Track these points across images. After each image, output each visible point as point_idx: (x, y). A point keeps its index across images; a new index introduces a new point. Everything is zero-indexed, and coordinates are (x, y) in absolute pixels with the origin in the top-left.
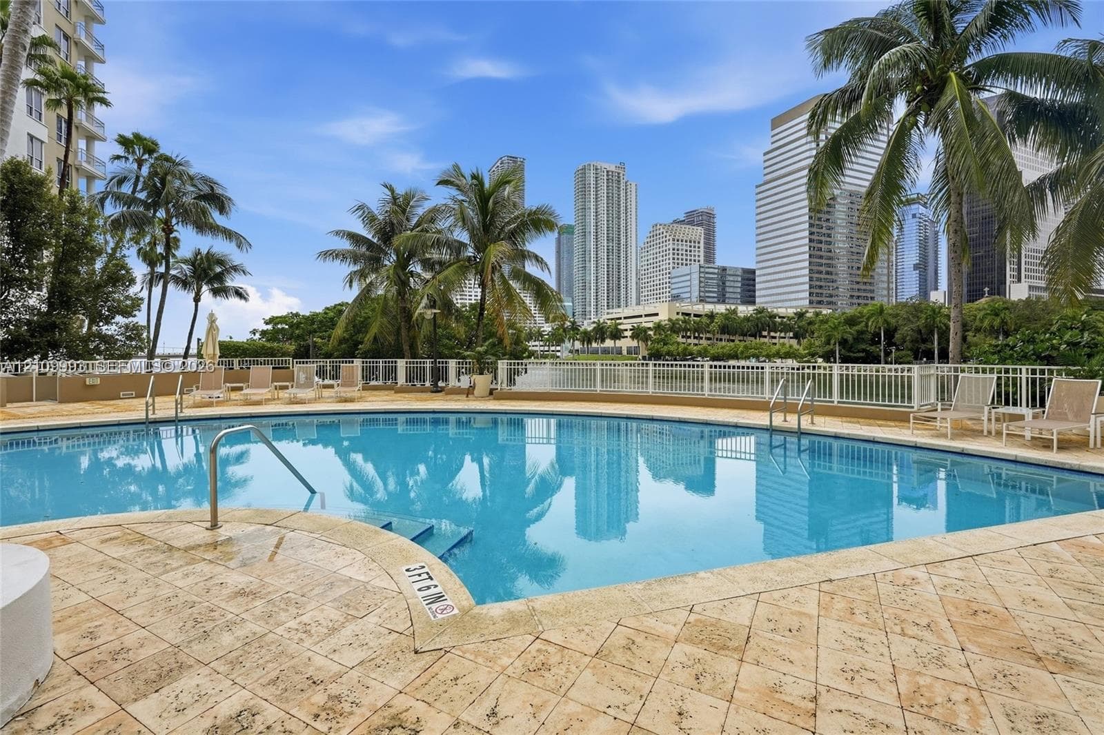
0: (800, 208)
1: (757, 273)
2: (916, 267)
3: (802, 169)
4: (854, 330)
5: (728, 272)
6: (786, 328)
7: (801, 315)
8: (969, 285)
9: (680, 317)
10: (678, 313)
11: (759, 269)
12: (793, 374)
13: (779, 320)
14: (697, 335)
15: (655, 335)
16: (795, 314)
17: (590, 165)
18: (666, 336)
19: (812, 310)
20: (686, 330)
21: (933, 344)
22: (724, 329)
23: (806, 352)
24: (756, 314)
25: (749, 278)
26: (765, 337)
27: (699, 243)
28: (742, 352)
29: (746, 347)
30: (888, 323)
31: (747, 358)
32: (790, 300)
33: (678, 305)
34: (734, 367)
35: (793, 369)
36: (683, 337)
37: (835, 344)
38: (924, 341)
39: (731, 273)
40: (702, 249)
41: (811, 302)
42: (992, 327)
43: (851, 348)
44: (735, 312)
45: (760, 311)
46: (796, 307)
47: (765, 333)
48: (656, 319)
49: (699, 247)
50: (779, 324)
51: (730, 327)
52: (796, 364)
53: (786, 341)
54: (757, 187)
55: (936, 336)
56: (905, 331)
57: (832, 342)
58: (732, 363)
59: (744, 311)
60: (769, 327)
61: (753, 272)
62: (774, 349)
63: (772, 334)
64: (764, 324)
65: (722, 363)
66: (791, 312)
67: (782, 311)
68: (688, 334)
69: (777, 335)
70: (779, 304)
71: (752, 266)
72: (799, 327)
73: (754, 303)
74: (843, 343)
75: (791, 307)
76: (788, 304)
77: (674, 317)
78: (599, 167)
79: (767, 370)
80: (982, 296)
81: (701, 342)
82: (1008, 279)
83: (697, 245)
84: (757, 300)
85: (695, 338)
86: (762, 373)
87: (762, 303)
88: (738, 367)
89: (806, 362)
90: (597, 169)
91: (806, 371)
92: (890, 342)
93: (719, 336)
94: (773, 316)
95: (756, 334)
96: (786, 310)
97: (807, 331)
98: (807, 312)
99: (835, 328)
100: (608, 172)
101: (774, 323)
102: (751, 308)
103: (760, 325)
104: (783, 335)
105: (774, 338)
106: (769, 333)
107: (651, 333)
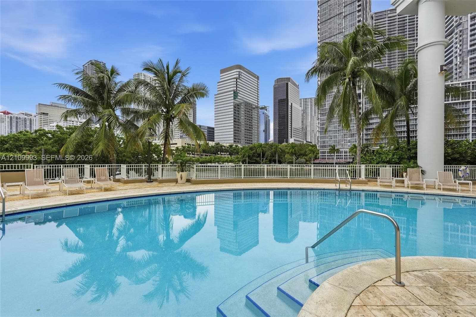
0: (230, 106)
1: (215, 129)
2: (264, 131)
3: (231, 91)
4: (252, 152)
5: (202, 128)
6: (226, 151)
7: (231, 146)
8: (278, 138)
9: (187, 145)
10: (185, 144)
11: (216, 127)
12: (232, 168)
13: (224, 148)
14: (193, 153)
15: (176, 152)
16: (229, 146)
17: (142, 73)
18: (181, 153)
19: (234, 145)
20: (189, 151)
21: (276, 158)
22: (204, 151)
23: (237, 160)
24: (216, 145)
25: (211, 131)
26: (219, 154)
27: (191, 115)
28: (213, 160)
29: (215, 158)
30: (263, 150)
31: (215, 162)
32: (227, 140)
33: (185, 140)
34: (210, 166)
35: (232, 166)
36: (188, 154)
37: (246, 157)
38: (273, 157)
39: (203, 128)
40: (192, 117)
41: (235, 141)
42: (292, 152)
43: (251, 158)
44: (208, 144)
45: (218, 144)
46: (229, 143)
47: (219, 153)
48: (176, 146)
49: (191, 117)
50: (224, 149)
51: (207, 151)
52: (233, 165)
53: (226, 156)
54: (215, 95)
55: (277, 155)
56: (268, 153)
57: (245, 156)
58: (209, 164)
59: (211, 144)
60: (220, 150)
61: (213, 129)
62: (226, 159)
63: (222, 153)
64: (218, 149)
65: (205, 165)
66: (228, 145)
67: (225, 144)
68: (190, 152)
69: (223, 153)
70: (223, 142)
71: (213, 126)
72: (231, 151)
73: (214, 141)
74: (249, 157)
75: (228, 143)
76: (226, 142)
77: (184, 145)
78: (146, 75)
79: (219, 167)
80: (283, 142)
81: (195, 156)
82: (289, 137)
83: (190, 115)
84: (215, 140)
85: (193, 154)
86: (218, 168)
87: (217, 141)
88: (212, 166)
89: (237, 164)
90: (145, 76)
91: (237, 167)
92: (263, 157)
93: (202, 154)
94: (222, 146)
95: (216, 153)
96: (226, 144)
97: (233, 152)
98: (233, 145)
99: (246, 151)
100: (150, 78)
101: (222, 149)
102: (214, 143)
103: (217, 150)
104: (225, 153)
105: (222, 155)
106: (220, 153)
107: (174, 152)
